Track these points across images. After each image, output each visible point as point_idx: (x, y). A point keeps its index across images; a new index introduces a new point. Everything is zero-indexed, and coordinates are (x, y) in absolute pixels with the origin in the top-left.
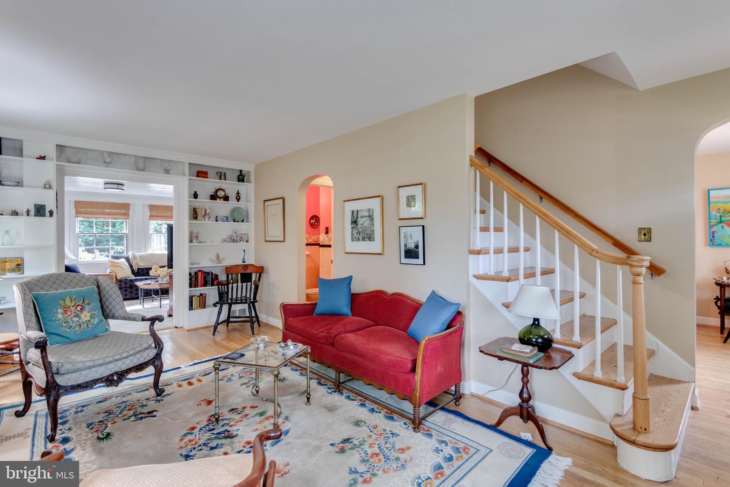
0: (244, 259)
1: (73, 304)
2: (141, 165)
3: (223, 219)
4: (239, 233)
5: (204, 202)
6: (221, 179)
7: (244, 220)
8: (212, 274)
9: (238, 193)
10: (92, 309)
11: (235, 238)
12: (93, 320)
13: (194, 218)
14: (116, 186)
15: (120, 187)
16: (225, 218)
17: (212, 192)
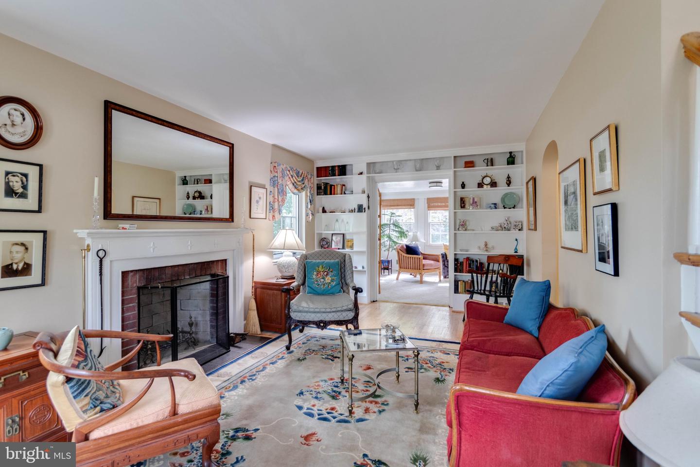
0: (516, 249)
1: (323, 270)
2: (418, 166)
3: (491, 207)
4: (512, 220)
5: (471, 191)
6: (487, 166)
7: (515, 206)
8: (477, 261)
9: (509, 177)
10: (334, 276)
11: (505, 226)
12: (332, 283)
13: (461, 207)
14: (435, 184)
15: (438, 184)
16: (493, 206)
17: (479, 180)
